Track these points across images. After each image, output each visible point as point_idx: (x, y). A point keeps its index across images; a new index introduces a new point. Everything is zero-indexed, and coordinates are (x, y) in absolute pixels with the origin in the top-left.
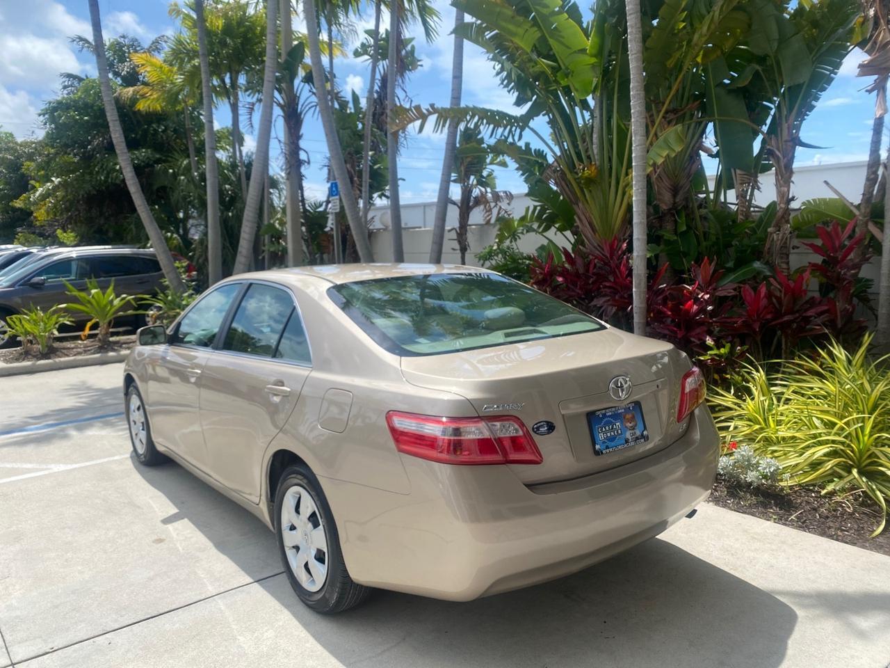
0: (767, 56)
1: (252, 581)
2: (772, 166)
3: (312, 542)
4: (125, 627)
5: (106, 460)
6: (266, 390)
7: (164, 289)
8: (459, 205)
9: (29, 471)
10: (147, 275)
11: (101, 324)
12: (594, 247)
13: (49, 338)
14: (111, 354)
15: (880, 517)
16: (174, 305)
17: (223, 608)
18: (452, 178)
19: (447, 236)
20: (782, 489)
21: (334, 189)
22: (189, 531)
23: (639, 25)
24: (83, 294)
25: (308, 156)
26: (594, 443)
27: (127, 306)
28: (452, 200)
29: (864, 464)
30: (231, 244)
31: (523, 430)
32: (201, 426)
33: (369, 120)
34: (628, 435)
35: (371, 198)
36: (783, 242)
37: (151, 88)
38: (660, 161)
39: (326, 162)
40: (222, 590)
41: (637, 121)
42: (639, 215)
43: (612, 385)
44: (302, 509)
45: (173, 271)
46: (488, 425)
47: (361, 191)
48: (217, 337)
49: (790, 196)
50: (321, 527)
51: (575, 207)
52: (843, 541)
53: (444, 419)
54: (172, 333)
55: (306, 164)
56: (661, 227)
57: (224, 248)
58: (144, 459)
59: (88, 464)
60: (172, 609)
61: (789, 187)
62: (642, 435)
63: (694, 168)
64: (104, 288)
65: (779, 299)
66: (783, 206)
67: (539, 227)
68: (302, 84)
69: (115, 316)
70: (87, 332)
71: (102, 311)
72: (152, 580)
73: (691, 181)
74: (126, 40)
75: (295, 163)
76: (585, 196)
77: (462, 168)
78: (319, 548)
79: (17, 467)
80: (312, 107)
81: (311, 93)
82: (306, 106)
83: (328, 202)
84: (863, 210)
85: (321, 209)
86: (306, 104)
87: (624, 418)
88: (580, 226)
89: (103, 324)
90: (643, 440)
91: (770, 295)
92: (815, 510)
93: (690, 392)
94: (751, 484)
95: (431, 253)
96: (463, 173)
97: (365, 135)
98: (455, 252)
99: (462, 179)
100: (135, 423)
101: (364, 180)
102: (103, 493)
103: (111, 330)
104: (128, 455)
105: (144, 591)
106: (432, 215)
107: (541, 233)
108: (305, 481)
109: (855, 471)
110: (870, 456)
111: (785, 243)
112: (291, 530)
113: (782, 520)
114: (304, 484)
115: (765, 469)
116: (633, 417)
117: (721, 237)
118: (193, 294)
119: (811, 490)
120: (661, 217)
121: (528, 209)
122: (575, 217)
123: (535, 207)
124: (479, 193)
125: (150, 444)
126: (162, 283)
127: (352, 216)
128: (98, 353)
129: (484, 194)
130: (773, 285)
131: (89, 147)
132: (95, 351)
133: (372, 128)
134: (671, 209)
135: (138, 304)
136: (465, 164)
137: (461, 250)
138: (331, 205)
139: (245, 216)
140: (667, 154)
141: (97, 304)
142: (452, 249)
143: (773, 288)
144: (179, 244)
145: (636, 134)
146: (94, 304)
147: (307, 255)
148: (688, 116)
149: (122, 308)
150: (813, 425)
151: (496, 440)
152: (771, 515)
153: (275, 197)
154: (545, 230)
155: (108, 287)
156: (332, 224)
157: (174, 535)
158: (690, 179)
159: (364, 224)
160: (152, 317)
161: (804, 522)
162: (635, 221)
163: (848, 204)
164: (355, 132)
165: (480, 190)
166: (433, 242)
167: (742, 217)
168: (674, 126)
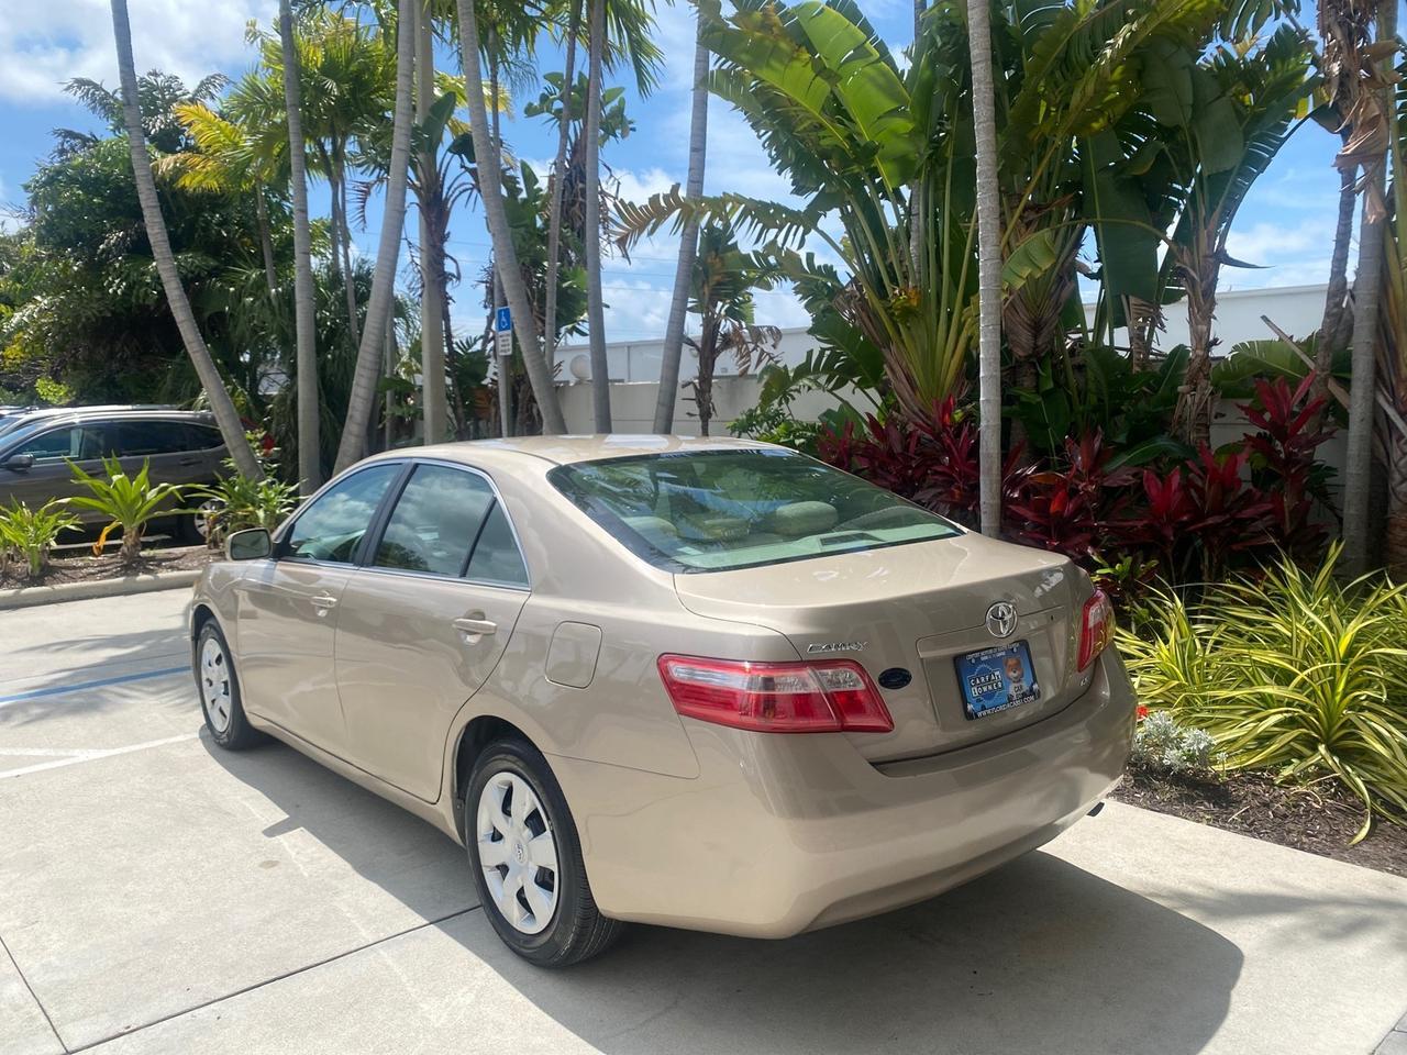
0: (1178, 128)
1: (426, 922)
2: (1183, 293)
3: (530, 858)
4: (238, 993)
5: (162, 742)
6: (454, 626)
7: (228, 474)
8: (699, 345)
9: (40, 760)
10: (198, 452)
11: (127, 529)
12: (914, 412)
13: (44, 551)
14: (142, 577)
15: (1362, 816)
16: (246, 499)
17: (390, 962)
18: (689, 305)
19: (681, 393)
20: (1216, 776)
21: (504, 319)
23: (989, 79)
24: (98, 483)
25: (457, 266)
26: (965, 702)
27: (168, 501)
28: (690, 339)
29: (1335, 738)
31: (864, 681)
33: (554, 209)
34: (1012, 690)
35: (558, 334)
36: (1201, 407)
37: (204, 157)
38: (1019, 284)
39: (483, 276)
40: (382, 936)
41: (987, 223)
42: (990, 364)
43: (989, 616)
44: (514, 807)
45: (242, 448)
46: (816, 675)
47: (543, 322)
49: (1211, 338)
50: (548, 833)
51: (885, 352)
52: (1310, 851)
53: (747, 665)
54: (279, 541)
55: (454, 280)
56: (1015, 383)
58: (226, 740)
59: (137, 747)
61: (1209, 324)
62: (1031, 689)
63: (1065, 294)
64: (132, 474)
65: (1200, 490)
66: (1200, 352)
67: (828, 381)
68: (449, 154)
69: (147, 518)
70: (103, 542)
71: (130, 510)
72: (268, 922)
73: (1060, 314)
74: (159, 80)
75: (437, 277)
76: (900, 335)
77: (706, 290)
78: (544, 865)
79: (18, 754)
80: (464, 191)
81: (463, 170)
82: (456, 189)
83: (486, 339)
84: (1320, 361)
85: (478, 347)
86: (455, 186)
87: (1006, 664)
88: (893, 380)
89: (131, 529)
90: (1032, 698)
91: (1187, 485)
92: (1266, 805)
93: (1095, 627)
94: (1170, 768)
95: (656, 420)
96: (707, 298)
97: (551, 236)
98: (693, 418)
99: (705, 307)
100: (211, 684)
101: (548, 305)
102: (166, 792)
103: (142, 539)
104: (197, 736)
105: (260, 939)
106: (657, 358)
107: (830, 391)
108: (521, 764)
109: (1322, 748)
110: (1343, 726)
111: (1205, 408)
112: (493, 840)
113: (1219, 821)
114: (519, 769)
115: (1192, 745)
116: (1018, 663)
117: (1106, 399)
118: (273, 483)
119: (1258, 777)
120: (1015, 367)
121: (810, 353)
122: (885, 366)
123: (823, 351)
124: (731, 329)
125: (239, 716)
126: (223, 464)
127: (533, 361)
128: (122, 576)
129: (737, 331)
130: (1192, 471)
131: (101, 247)
132: (116, 572)
133: (561, 226)
134: (1030, 356)
135: (185, 499)
136: (711, 284)
137: (701, 416)
138: (492, 343)
139: (359, 360)
140: (1030, 274)
141: (121, 496)
142: (688, 414)
143: (1191, 475)
144: (247, 404)
145: (985, 243)
146: (117, 498)
147: (455, 422)
148: (1055, 216)
149: (159, 505)
150: (1259, 680)
151: (826, 695)
152: (1201, 814)
153: (400, 332)
154: (837, 387)
155: (139, 471)
156: (495, 374)
157: (293, 854)
158: (1059, 311)
159: (548, 371)
160: (208, 518)
161: (1251, 824)
162: (982, 374)
163: (1298, 352)
164: (532, 230)
165: (733, 323)
166: (659, 403)
167: (1136, 369)
168: (1035, 231)
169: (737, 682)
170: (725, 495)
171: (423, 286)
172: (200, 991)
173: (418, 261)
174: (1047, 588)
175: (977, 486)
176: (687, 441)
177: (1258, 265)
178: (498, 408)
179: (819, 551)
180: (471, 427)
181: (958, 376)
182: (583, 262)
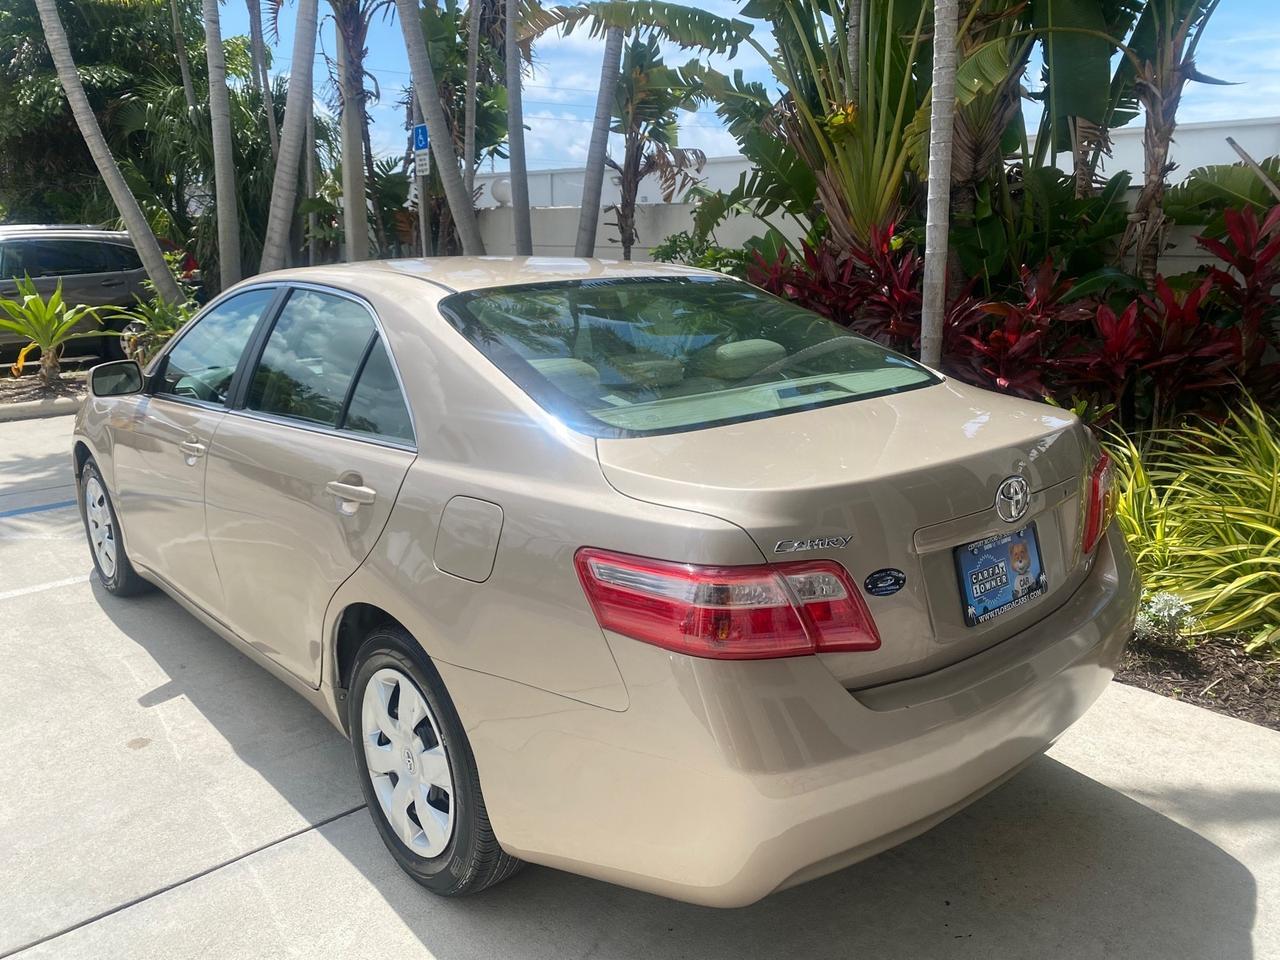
1: (308, 825)
3: (422, 773)
5: (47, 586)
6: (328, 489)
7: (148, 296)
8: (623, 168)
10: (119, 273)
11: (44, 351)
12: (846, 239)
14: (61, 400)
16: (165, 321)
17: (259, 883)
18: (612, 125)
19: (603, 217)
20: (1183, 642)
21: (419, 138)
22: (193, 723)
24: (11, 303)
25: (376, 84)
26: (965, 605)
27: (86, 322)
28: (612, 161)
30: (254, 225)
31: (846, 588)
32: (207, 535)
33: (473, 28)
34: (1017, 584)
35: (478, 156)
36: (1151, 238)
38: (968, 100)
39: (404, 97)
40: (255, 845)
41: (944, 25)
42: (939, 186)
43: (999, 497)
44: (401, 710)
45: (159, 269)
46: (785, 582)
47: (463, 142)
48: (233, 382)
49: (1168, 162)
50: (440, 748)
51: (819, 173)
53: (692, 569)
54: (153, 374)
55: (373, 98)
57: (242, 232)
58: (113, 587)
59: (17, 593)
60: (164, 886)
61: (1167, 147)
62: (1038, 581)
63: (1009, 114)
64: (46, 292)
66: (1151, 179)
67: (760, 205)
69: (65, 339)
70: (21, 363)
71: (45, 329)
72: (126, 824)
73: (1001, 137)
75: (355, 94)
76: (835, 155)
77: (630, 109)
78: (437, 784)
82: (372, 2)
83: (408, 160)
85: (398, 169)
87: (1011, 552)
88: (826, 205)
89: (48, 351)
90: (1039, 592)
91: (1142, 318)
92: (1241, 677)
93: (1104, 497)
94: (1136, 634)
95: (576, 246)
96: (630, 117)
97: (471, 52)
98: (615, 244)
99: (628, 127)
100: (97, 527)
101: (468, 124)
102: (40, 648)
103: (61, 360)
104: (88, 578)
105: (112, 849)
106: (578, 186)
107: (761, 217)
108: (407, 662)
111: (1156, 239)
112: (380, 743)
113: (1189, 695)
114: (405, 668)
115: (1160, 610)
116: (1024, 552)
117: (1045, 227)
118: (194, 305)
119: (1228, 644)
121: (743, 176)
122: (818, 190)
123: (756, 173)
124: (655, 151)
125: (123, 562)
126: (143, 286)
127: (450, 181)
128: (40, 398)
129: (661, 153)
130: (1146, 306)
131: (13, 61)
132: (34, 395)
133: (480, 41)
134: (968, 181)
135: (103, 320)
136: (635, 102)
137: (624, 242)
138: (413, 164)
139: (276, 180)
140: (980, 89)
141: (36, 318)
142: (610, 240)
143: (1146, 310)
144: (171, 224)
145: (940, 48)
146: (31, 318)
147: (377, 245)
148: (1003, 28)
149: (78, 326)
150: (1231, 537)
151: (799, 609)
152: (1170, 686)
153: (323, 153)
154: (767, 212)
155: (53, 292)
156: (416, 197)
157: (169, 730)
158: (1000, 133)
159: (468, 196)
160: (129, 340)
161: (1226, 700)
162: (930, 197)
163: (1263, 177)
164: (452, 45)
165: (657, 145)
166: (580, 227)
167: (1078, 196)
168: (984, 41)
169: (681, 591)
170: (652, 330)
171: (342, 104)
172: (29, 924)
173: (336, 77)
174: (1043, 449)
175: (918, 318)
176: (610, 266)
177: (1228, 81)
178: (419, 232)
179: (777, 406)
180: (394, 251)
181: (893, 199)
182: (503, 80)
